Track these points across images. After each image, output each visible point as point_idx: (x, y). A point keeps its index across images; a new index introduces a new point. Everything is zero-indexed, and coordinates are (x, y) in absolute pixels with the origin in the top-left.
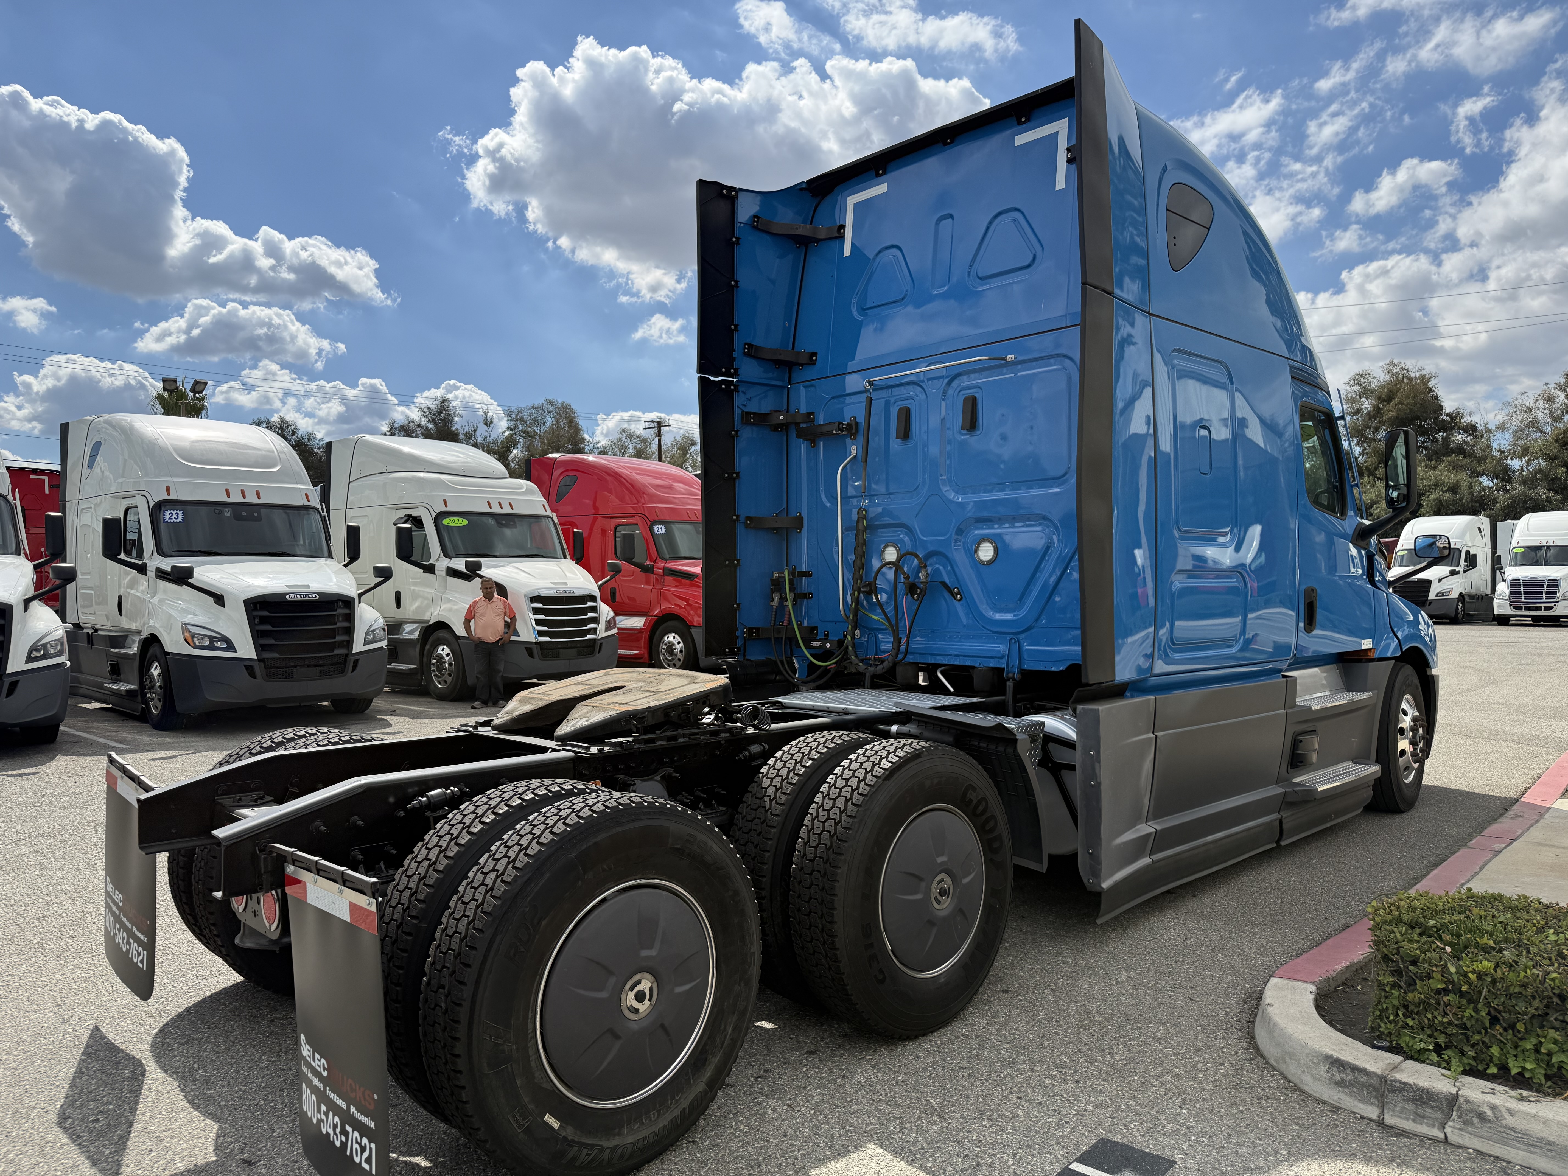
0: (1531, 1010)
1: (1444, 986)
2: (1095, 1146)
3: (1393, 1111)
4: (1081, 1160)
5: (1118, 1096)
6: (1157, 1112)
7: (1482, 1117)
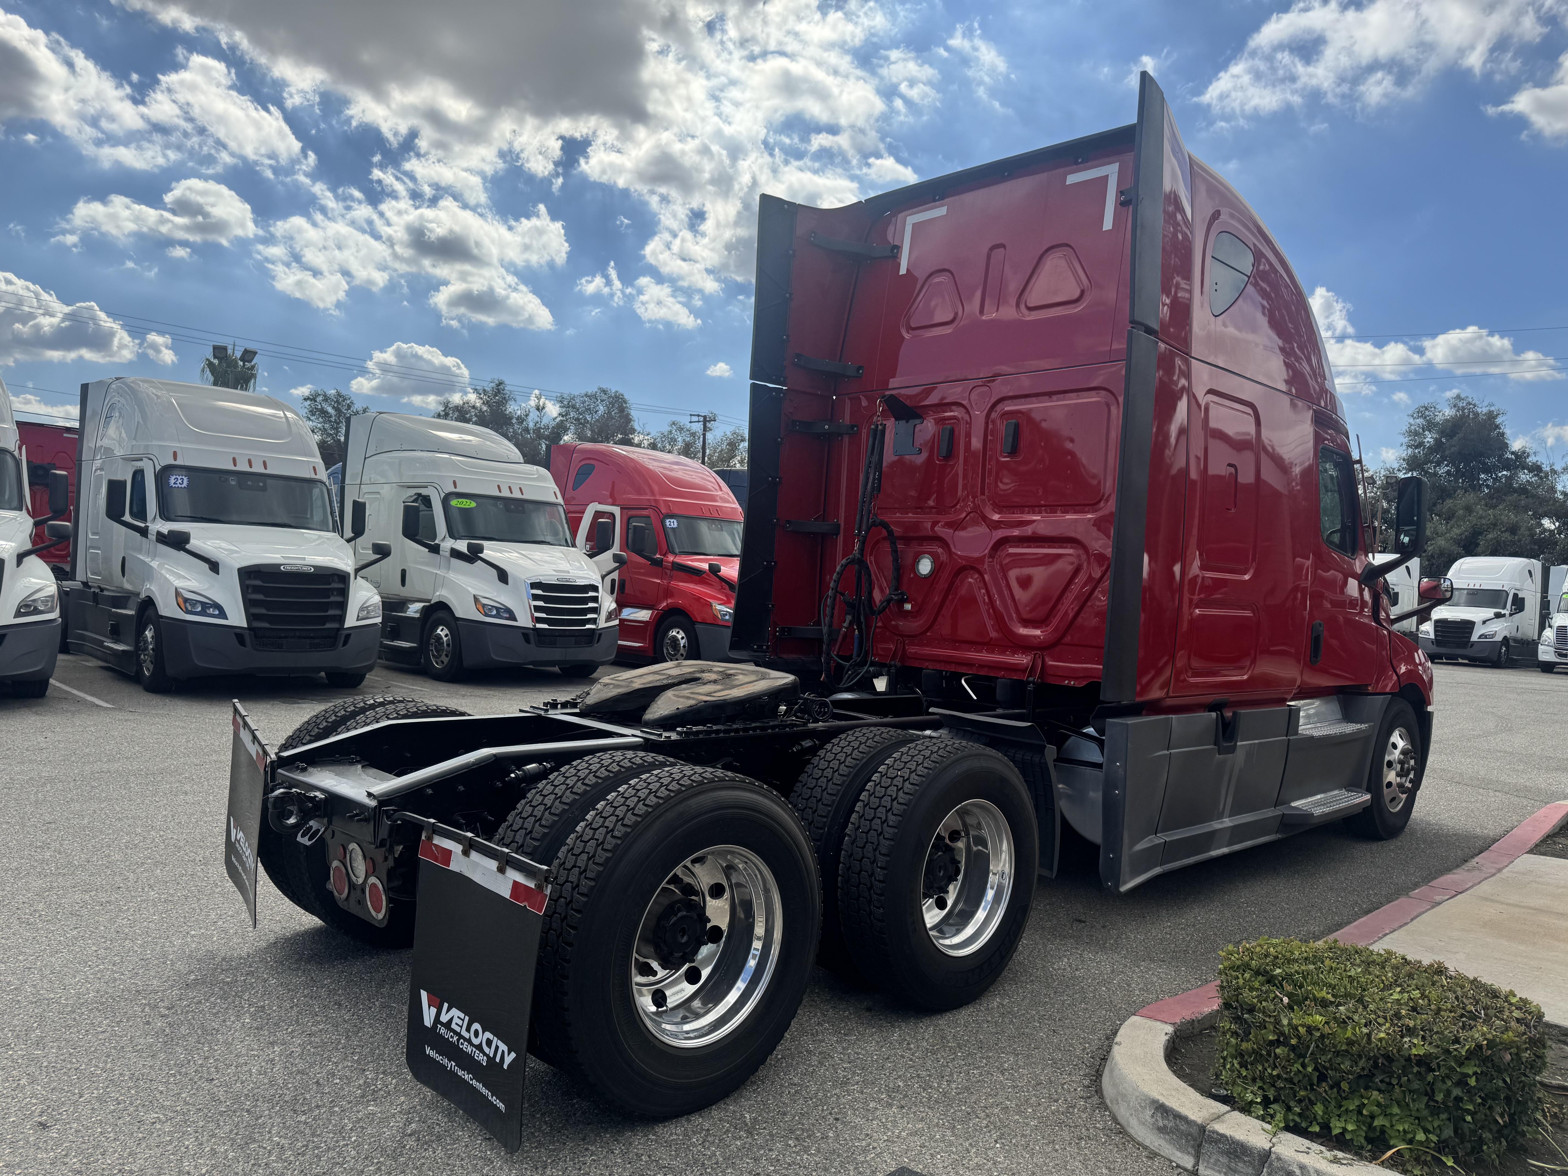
0: (1357, 1069)
1: (1276, 1037)
3: (1208, 1162)
5: (937, 1125)
6: (971, 1144)
7: (1290, 1175)
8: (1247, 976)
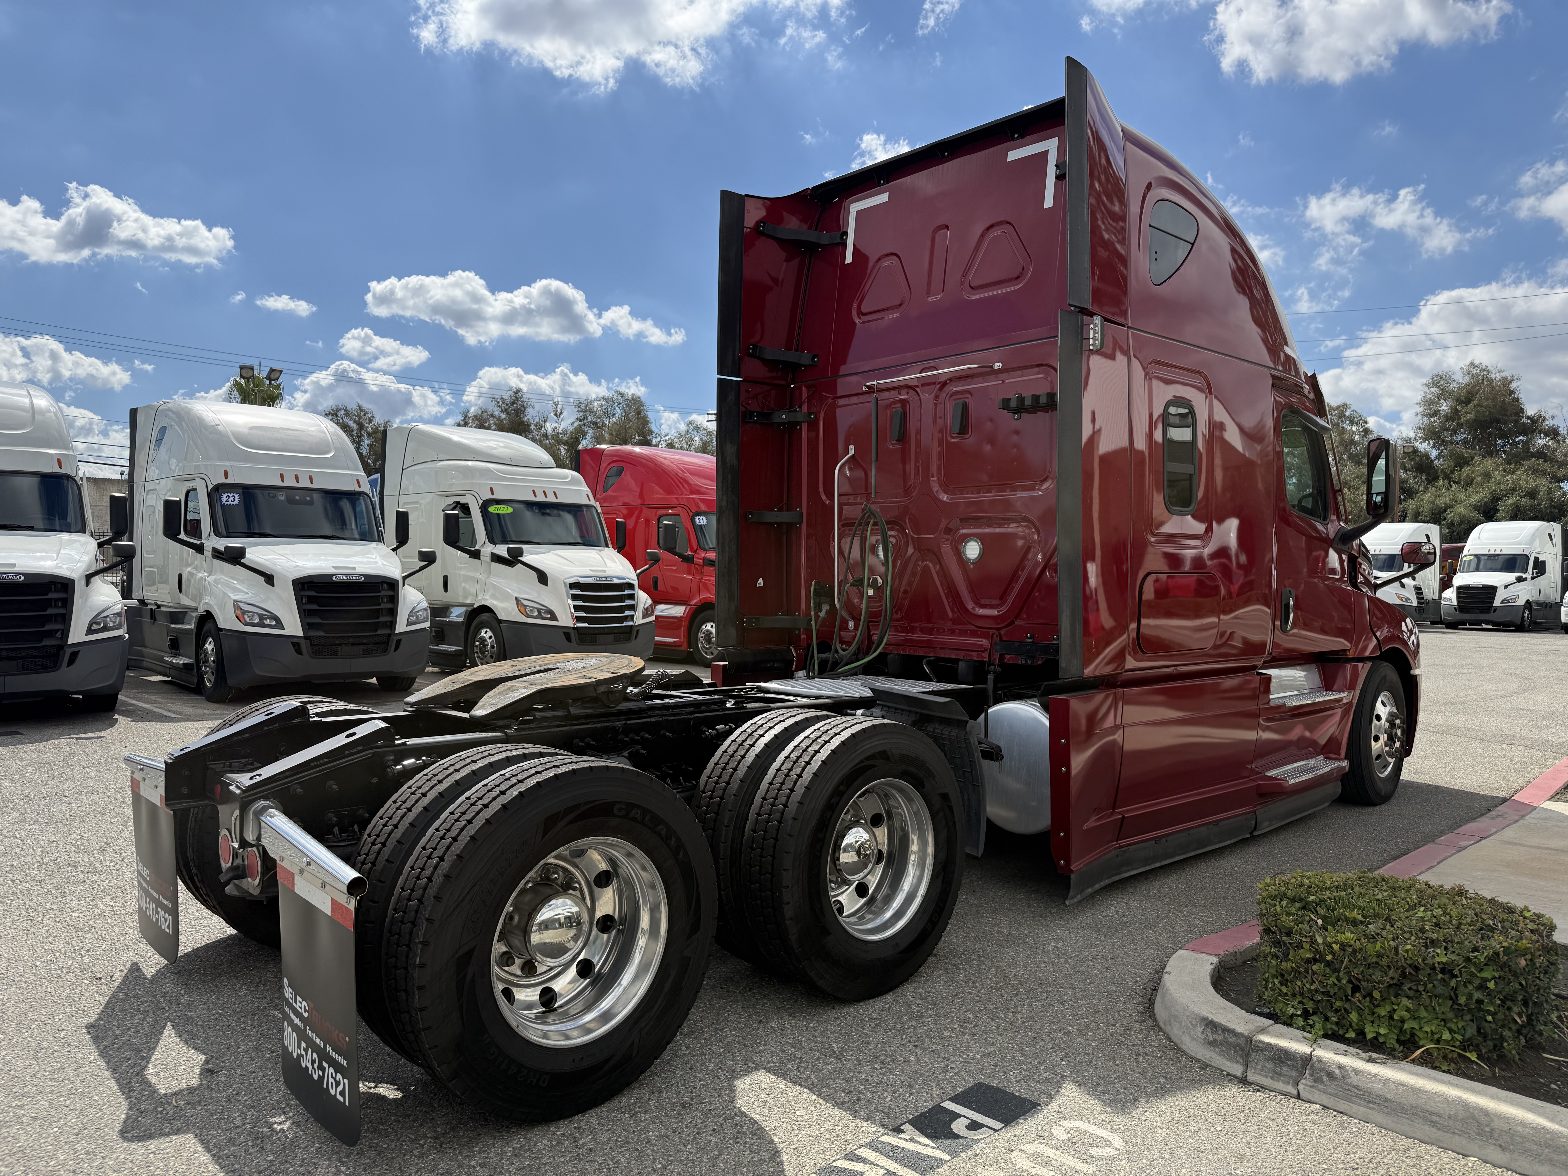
0: (1387, 979)
1: (1312, 955)
2: (971, 1088)
3: (1255, 1069)
4: (954, 1100)
5: (1007, 1048)
6: (1039, 1063)
7: (1330, 1075)
8: (1284, 903)
